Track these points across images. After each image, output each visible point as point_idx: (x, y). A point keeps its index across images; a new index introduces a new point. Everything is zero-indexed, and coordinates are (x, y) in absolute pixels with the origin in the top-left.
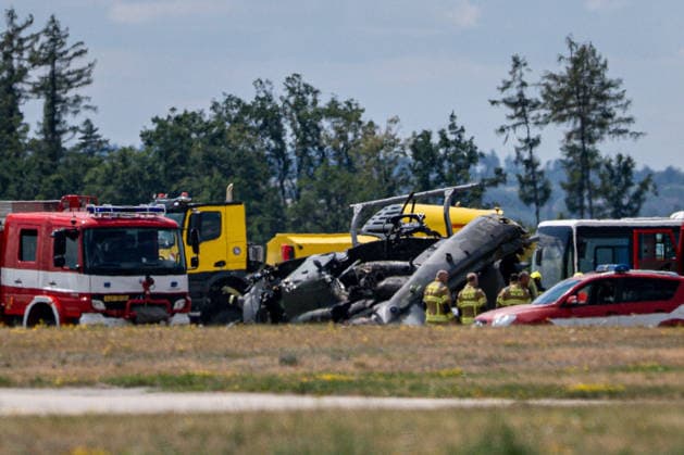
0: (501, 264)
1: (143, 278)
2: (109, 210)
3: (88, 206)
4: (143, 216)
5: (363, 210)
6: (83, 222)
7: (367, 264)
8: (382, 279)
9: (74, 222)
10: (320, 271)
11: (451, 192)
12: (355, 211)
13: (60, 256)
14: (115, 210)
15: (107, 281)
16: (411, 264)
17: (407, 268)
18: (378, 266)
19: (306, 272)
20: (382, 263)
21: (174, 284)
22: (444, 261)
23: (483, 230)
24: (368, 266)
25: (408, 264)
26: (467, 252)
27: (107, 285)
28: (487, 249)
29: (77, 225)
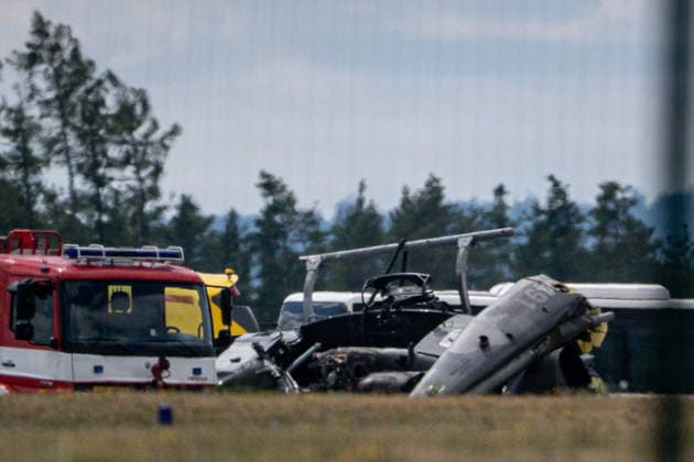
0: (561, 354)
1: (154, 361)
2: (100, 253)
3: (66, 246)
4: (147, 265)
5: (321, 266)
6: (60, 270)
7: (339, 349)
8: (365, 374)
9: (47, 270)
10: (261, 358)
11: (469, 240)
12: (309, 267)
13: (26, 322)
14: (108, 254)
15: (98, 364)
16: (411, 352)
17: (403, 358)
18: (357, 353)
19: (237, 360)
20: (362, 350)
21: (197, 371)
22: (475, 348)
23: (530, 301)
24: (341, 354)
25: (405, 351)
26: (509, 336)
27: (98, 369)
28: (539, 331)
29: (50, 274)
